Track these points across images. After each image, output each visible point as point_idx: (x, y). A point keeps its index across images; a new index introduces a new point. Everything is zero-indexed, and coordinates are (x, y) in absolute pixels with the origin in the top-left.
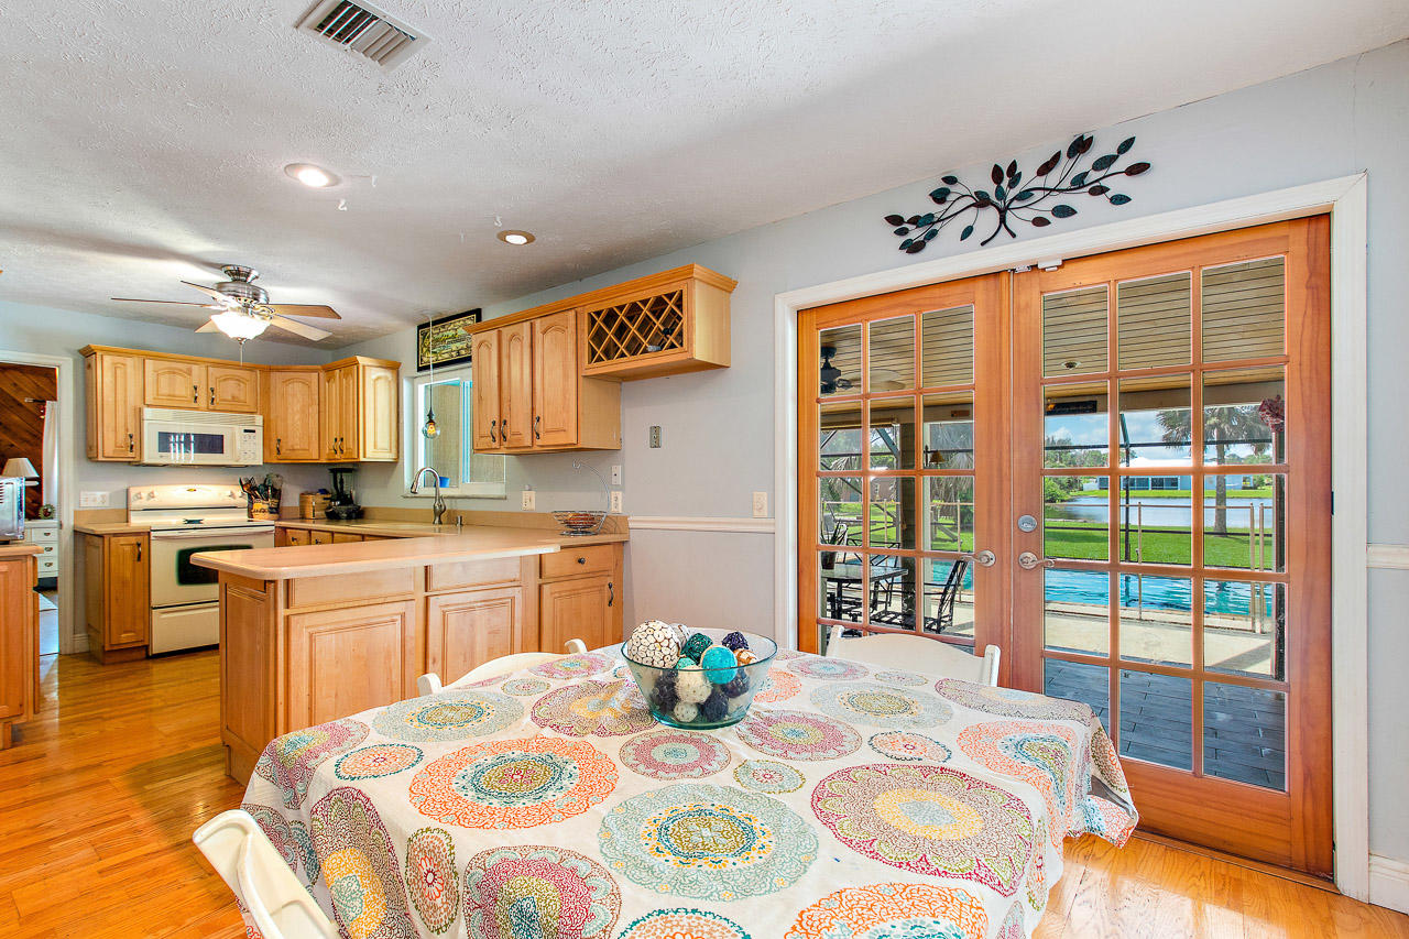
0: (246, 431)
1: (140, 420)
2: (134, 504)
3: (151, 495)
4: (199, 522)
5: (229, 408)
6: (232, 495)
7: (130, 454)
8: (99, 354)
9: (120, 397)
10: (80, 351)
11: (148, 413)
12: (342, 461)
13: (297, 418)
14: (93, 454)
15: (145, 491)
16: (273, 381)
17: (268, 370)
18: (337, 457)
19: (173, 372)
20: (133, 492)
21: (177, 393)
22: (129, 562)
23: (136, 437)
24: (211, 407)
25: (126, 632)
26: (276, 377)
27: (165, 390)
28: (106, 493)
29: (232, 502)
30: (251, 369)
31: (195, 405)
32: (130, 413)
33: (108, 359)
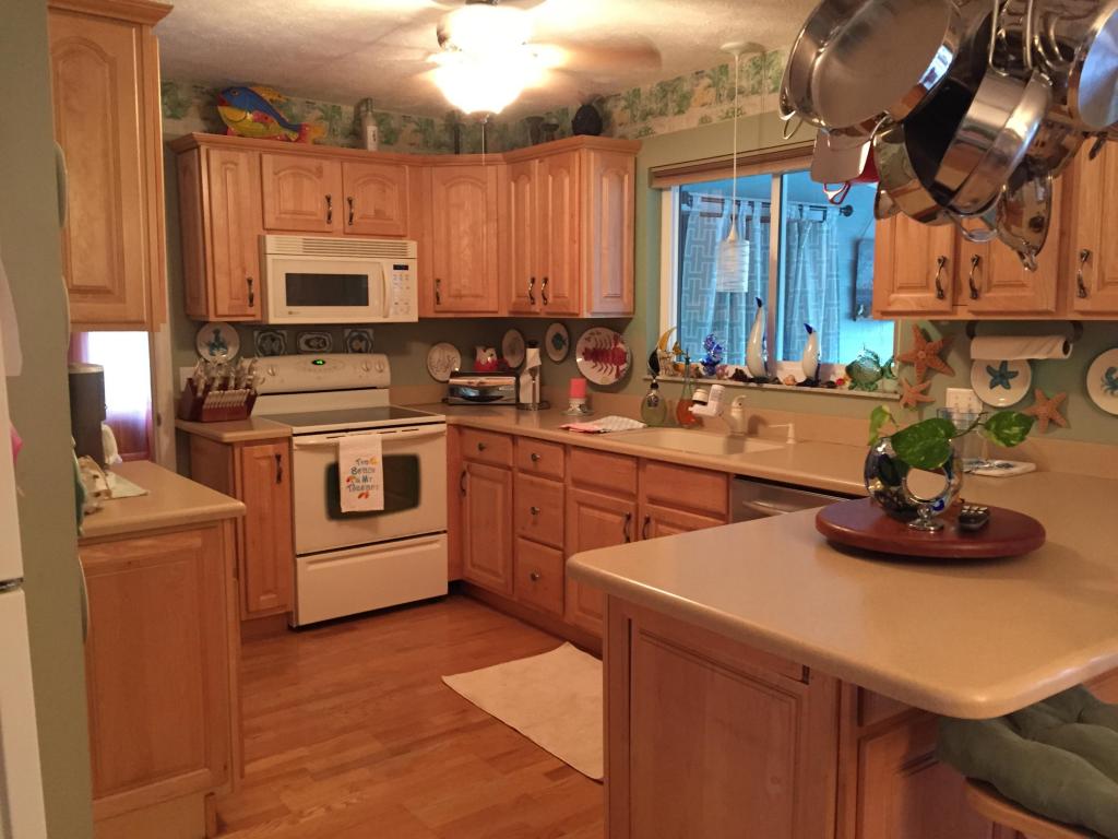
0: (396, 267)
1: (262, 254)
3: (270, 373)
5: (369, 230)
6: (370, 369)
7: (250, 311)
8: (202, 150)
9: (232, 219)
10: (170, 144)
11: (272, 241)
12: (543, 316)
16: (426, 183)
17: (419, 164)
18: (533, 309)
19: (296, 174)
21: (305, 208)
22: (267, 486)
23: (256, 283)
24: (350, 229)
26: (433, 178)
27: (288, 204)
30: (398, 163)
31: (329, 227)
33: (216, 158)
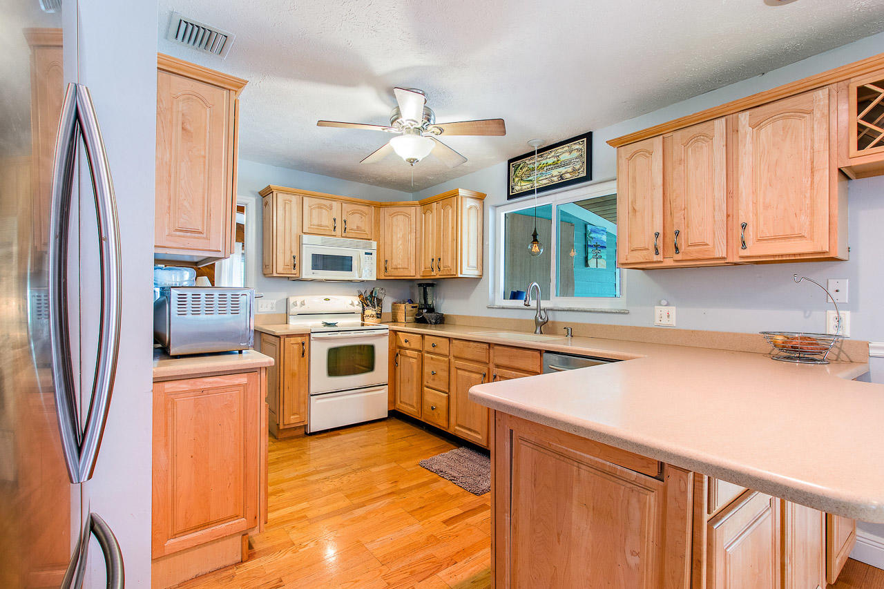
0: (366, 253)
1: (300, 244)
2: (293, 310)
3: (303, 304)
4: (334, 325)
5: (354, 235)
6: (352, 304)
7: (294, 272)
8: (274, 193)
9: (287, 227)
10: (259, 193)
11: (306, 238)
12: (438, 277)
13: (400, 242)
14: (269, 271)
15: (299, 299)
16: (382, 215)
17: (379, 206)
18: (433, 273)
19: (320, 207)
20: (292, 300)
21: (323, 223)
22: (297, 359)
23: (297, 259)
24: (344, 235)
25: (294, 414)
26: (385, 212)
27: (315, 222)
28: (275, 302)
29: (351, 309)
30: (369, 205)
31: (333, 233)
32: (294, 238)
33: (281, 197)
